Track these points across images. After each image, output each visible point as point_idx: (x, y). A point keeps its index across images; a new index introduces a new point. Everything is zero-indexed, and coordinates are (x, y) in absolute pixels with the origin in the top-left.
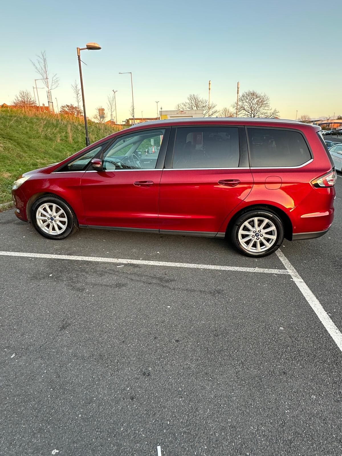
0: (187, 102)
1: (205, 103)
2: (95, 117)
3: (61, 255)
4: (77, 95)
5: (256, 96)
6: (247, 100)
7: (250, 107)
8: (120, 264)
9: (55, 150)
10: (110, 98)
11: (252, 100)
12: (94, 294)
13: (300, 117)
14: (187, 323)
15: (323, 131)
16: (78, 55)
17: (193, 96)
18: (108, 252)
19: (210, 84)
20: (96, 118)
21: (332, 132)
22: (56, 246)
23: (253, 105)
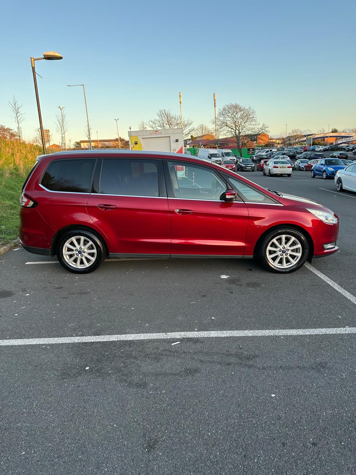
0: (157, 119)
1: (180, 119)
2: (35, 140)
3: (85, 337)
4: (17, 114)
5: (240, 109)
6: (229, 115)
7: (234, 122)
8: (174, 340)
9: (6, 187)
10: (59, 116)
11: (235, 114)
12: (164, 389)
13: (291, 132)
14: (310, 416)
15: (319, 147)
16: (32, 67)
17: (163, 111)
18: (148, 325)
19: (180, 96)
20: (37, 141)
21: (331, 148)
22: (70, 323)
23: (237, 120)
